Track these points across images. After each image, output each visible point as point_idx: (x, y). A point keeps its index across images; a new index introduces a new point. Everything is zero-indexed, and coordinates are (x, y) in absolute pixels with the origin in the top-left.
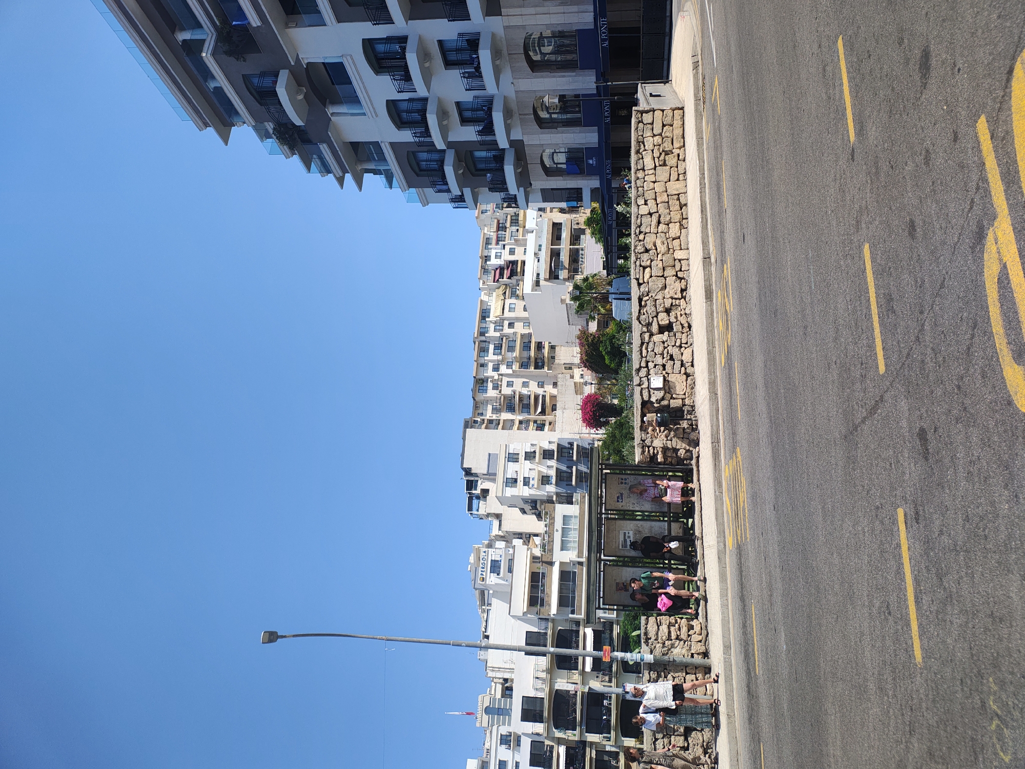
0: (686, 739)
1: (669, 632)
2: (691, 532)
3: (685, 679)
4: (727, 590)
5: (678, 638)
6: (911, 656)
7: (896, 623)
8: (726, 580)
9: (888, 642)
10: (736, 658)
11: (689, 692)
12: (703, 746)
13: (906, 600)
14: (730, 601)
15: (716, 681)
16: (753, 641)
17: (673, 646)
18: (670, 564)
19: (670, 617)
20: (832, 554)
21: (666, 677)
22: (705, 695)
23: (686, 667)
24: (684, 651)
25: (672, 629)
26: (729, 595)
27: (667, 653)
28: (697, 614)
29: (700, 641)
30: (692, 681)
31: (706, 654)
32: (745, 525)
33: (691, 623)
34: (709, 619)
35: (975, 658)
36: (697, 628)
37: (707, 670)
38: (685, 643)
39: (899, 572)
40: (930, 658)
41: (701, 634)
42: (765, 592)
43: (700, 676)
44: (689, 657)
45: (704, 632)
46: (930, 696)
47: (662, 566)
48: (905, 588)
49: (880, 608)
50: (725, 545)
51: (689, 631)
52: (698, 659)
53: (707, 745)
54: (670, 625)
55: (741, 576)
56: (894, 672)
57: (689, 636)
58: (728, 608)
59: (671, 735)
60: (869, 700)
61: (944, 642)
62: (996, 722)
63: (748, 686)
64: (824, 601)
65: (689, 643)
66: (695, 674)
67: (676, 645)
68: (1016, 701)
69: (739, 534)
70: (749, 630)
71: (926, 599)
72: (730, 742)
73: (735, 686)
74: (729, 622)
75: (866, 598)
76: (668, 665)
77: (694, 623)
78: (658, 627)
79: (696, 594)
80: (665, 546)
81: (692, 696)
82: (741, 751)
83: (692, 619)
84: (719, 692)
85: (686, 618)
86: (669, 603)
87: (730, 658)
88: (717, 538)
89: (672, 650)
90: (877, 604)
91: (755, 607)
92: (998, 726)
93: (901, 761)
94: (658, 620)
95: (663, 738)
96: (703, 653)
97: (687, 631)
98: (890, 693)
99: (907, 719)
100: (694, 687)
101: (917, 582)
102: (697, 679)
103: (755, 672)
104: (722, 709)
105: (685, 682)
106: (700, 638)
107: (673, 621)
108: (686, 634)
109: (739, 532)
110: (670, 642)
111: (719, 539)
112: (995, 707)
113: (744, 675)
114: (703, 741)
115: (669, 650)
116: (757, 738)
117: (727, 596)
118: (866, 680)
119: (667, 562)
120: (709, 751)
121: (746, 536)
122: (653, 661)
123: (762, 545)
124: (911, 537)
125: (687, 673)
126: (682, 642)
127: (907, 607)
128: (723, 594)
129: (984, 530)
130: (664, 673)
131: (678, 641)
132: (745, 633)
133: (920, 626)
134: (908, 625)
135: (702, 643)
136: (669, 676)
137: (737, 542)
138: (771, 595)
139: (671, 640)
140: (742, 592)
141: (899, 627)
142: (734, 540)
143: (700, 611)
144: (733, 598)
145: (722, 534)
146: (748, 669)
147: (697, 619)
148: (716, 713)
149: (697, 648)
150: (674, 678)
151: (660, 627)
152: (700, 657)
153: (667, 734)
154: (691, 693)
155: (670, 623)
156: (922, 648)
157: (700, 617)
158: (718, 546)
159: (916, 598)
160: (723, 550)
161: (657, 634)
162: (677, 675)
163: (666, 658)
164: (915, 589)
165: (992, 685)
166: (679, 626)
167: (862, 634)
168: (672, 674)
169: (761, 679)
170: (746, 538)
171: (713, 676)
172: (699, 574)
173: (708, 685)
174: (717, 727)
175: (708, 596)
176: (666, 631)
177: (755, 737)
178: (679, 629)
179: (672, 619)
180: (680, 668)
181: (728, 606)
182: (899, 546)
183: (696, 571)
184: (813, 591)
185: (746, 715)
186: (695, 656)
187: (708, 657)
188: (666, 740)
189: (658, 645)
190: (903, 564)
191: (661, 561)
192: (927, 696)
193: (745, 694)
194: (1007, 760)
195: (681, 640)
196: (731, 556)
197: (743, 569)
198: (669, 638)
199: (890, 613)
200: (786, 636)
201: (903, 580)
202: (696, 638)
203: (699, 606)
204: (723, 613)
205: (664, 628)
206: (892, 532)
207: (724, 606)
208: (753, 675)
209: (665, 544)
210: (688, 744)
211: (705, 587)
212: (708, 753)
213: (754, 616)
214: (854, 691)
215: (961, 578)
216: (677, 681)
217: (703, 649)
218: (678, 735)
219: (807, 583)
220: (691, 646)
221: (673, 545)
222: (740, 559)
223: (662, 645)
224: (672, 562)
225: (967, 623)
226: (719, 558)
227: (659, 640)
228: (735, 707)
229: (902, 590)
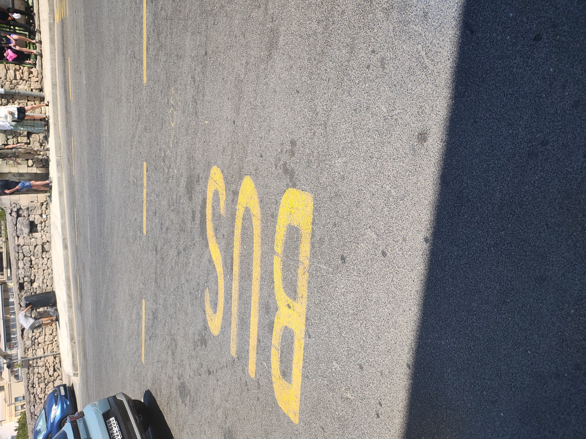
0: (28, 138)
1: (15, 75)
2: (32, 9)
3: (27, 104)
4: (55, 49)
5: (21, 79)
6: (142, 80)
7: (137, 62)
8: (54, 43)
9: (133, 74)
10: (59, 92)
11: (30, 111)
12: (39, 142)
13: (142, 49)
14: (56, 57)
15: (47, 105)
16: (69, 80)
17: (18, 84)
18: (15, 30)
19: (16, 65)
20: (111, 24)
21: (13, 103)
22: (41, 113)
23: (28, 97)
24: (26, 87)
25: (17, 73)
26: (56, 53)
27: (14, 88)
28: (35, 64)
29: (37, 82)
30: (32, 105)
31: (41, 90)
32: (66, 6)
33: (31, 70)
34: (43, 68)
35: (168, 79)
36: (35, 74)
37: (42, 99)
38: (26, 82)
39: (141, 33)
40: (150, 80)
41: (38, 77)
42: (76, 50)
43: (37, 102)
44: (30, 91)
45: (40, 76)
46: (148, 101)
47: (9, 30)
48: (143, 42)
49: (131, 54)
50: (54, 20)
51: (29, 75)
52: (36, 93)
53: (42, 141)
54: (15, 70)
55: (63, 40)
56: (134, 90)
57: (29, 78)
58: (55, 61)
59: (18, 137)
60: (122, 106)
61: (156, 71)
62: (172, 109)
63: (66, 107)
64: (105, 53)
65: (30, 82)
66: (34, 101)
67: (20, 83)
68: (180, 98)
69: (62, 12)
70: (67, 74)
71: (151, 48)
72: (55, 139)
73: (59, 108)
74: (55, 70)
75: (125, 50)
76: (15, 95)
77: (33, 70)
78: (7, 71)
79: (35, 52)
80: (10, 16)
81: (32, 114)
82: (62, 143)
83: (32, 68)
84: (49, 112)
85: (28, 67)
86: (14, 56)
87: (56, 92)
88: (49, 14)
89: (18, 86)
90: (129, 53)
91: (70, 60)
92: (172, 111)
93: (133, 135)
94: (7, 67)
95: (13, 138)
96: (39, 89)
97: (28, 74)
98: (132, 101)
99: (138, 113)
100: (33, 109)
101: (148, 39)
102: (35, 104)
103: (69, 99)
104: (51, 122)
105: (27, 106)
106: (37, 79)
107: (18, 68)
108: (27, 77)
109: (62, 10)
110: (16, 81)
111: (50, 15)
112: (172, 102)
113: (64, 101)
114: (40, 139)
115: (15, 86)
116: (70, 135)
117: (55, 53)
118: (121, 95)
119: (12, 27)
120: (43, 144)
121: (66, 14)
122: (3, 93)
123: (75, 19)
124: (148, 12)
125: (28, 101)
126: (25, 82)
127: (142, 54)
128: (52, 52)
129: (180, 7)
130: (12, 100)
131: (22, 81)
132: (64, 76)
133: (147, 63)
134: (142, 64)
135: (39, 83)
136: (16, 102)
137: (61, 18)
138: (79, 52)
139: (17, 80)
140: (63, 50)
141: (138, 65)
142: (59, 16)
143: (37, 62)
144: (58, 55)
145: (52, 12)
146: (66, 97)
147: (35, 67)
148: (47, 124)
149: (34, 86)
150: (19, 103)
151: (8, 71)
152: (37, 91)
153: (15, 136)
154: (31, 112)
155: (15, 69)
156: (147, 76)
157: (37, 66)
158: (50, 20)
159: (147, 48)
160: (53, 23)
161: (6, 75)
162: (21, 101)
163: (13, 91)
164: (147, 43)
165: (173, 91)
166: (22, 71)
167: (122, 71)
168: (18, 101)
169: (72, 103)
170: (66, 15)
171: (46, 102)
172: (37, 38)
173: (42, 108)
174: (48, 131)
175: (43, 54)
176: (13, 74)
177: (69, 134)
178: (23, 73)
179: (17, 67)
180: (23, 98)
181: (55, 60)
182: (142, 17)
183: (35, 37)
184: (100, 47)
185: (65, 123)
186: (34, 90)
187: (42, 91)
188: (15, 140)
189: (7, 83)
190: (143, 28)
191: (8, 26)
192: (147, 100)
193: (64, 111)
194: (173, 126)
195: (24, 80)
196: (58, 28)
197: (64, 36)
198: (15, 78)
199: (134, 57)
200: (86, 75)
201: (142, 38)
202: (34, 79)
203: (36, 58)
204: (52, 64)
205: (11, 73)
206: (140, 9)
207: (53, 60)
208: (68, 100)
209: (10, 14)
210: (30, 141)
211: (41, 47)
212: (42, 146)
213: (69, 65)
214: (116, 102)
215: (167, 35)
216: (21, 105)
217: (39, 86)
218: (23, 136)
219: (97, 42)
220: (31, 84)
221: (16, 16)
222: (63, 29)
223: (10, 83)
224: (17, 28)
225: (167, 60)
226: (50, 28)
227: (8, 79)
228: (59, 120)
229: (141, 43)
